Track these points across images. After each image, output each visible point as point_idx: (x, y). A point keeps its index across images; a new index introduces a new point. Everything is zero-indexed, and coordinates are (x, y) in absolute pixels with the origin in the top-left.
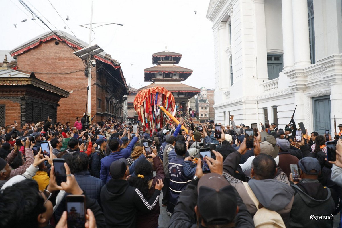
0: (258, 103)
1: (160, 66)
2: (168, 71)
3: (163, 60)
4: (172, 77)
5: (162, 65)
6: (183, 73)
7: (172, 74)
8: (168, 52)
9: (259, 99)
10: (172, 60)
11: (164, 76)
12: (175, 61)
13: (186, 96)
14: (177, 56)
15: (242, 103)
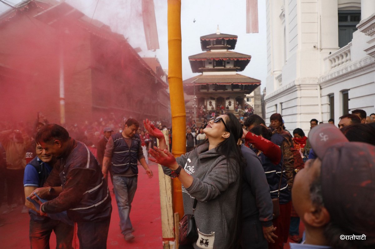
0: (322, 88)
1: (210, 53)
2: (219, 58)
3: (214, 45)
4: (225, 66)
5: (212, 51)
6: (238, 60)
7: (225, 61)
8: (221, 34)
9: (322, 81)
10: (225, 45)
11: (215, 65)
12: (229, 45)
13: (242, 89)
14: (231, 39)
15: (296, 88)
